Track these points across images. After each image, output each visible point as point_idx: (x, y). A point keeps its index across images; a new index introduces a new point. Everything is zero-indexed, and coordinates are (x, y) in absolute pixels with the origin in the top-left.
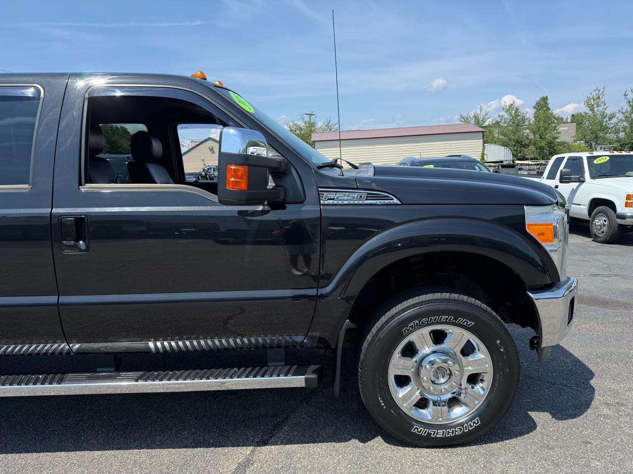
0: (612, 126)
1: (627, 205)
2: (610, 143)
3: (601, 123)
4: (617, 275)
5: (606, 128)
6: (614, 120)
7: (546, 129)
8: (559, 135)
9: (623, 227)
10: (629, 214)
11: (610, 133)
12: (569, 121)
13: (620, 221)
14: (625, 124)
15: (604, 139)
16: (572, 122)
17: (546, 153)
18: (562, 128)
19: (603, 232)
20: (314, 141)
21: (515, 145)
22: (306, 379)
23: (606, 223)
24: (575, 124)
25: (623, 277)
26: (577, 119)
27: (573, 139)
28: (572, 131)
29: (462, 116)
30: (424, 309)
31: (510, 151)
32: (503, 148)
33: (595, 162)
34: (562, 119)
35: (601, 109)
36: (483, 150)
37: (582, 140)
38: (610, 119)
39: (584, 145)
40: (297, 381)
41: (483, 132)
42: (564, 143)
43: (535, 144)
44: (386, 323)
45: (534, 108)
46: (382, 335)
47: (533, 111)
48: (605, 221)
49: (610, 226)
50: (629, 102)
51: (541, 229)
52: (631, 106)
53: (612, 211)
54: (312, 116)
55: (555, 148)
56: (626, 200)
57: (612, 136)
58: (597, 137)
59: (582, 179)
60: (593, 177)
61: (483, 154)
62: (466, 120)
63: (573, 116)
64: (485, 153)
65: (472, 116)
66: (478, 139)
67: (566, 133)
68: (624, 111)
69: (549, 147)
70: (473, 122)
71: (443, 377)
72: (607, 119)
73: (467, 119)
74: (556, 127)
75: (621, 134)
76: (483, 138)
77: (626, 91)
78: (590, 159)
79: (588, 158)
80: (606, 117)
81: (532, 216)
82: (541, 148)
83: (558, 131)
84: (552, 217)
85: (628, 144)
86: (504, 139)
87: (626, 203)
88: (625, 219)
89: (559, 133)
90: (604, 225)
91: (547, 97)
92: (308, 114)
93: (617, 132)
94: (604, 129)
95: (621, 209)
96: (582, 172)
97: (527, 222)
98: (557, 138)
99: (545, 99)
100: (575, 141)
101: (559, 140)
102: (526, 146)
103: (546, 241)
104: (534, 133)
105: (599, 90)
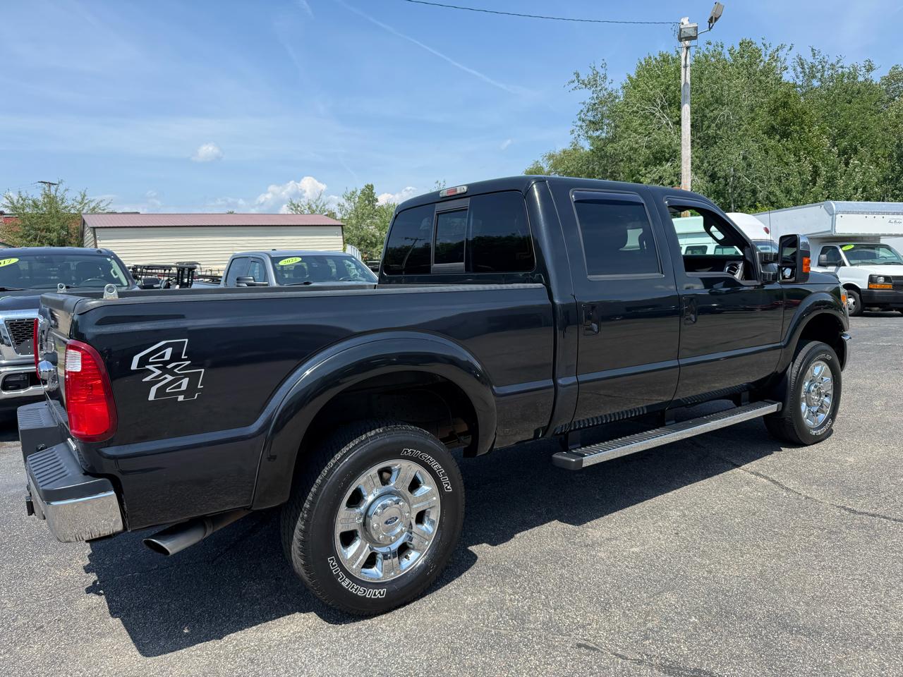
20: (94, 228)
41: (342, 226)
54: (52, 186)
66: (337, 235)
91: (372, 186)
92: (45, 183)
99: (370, 188)
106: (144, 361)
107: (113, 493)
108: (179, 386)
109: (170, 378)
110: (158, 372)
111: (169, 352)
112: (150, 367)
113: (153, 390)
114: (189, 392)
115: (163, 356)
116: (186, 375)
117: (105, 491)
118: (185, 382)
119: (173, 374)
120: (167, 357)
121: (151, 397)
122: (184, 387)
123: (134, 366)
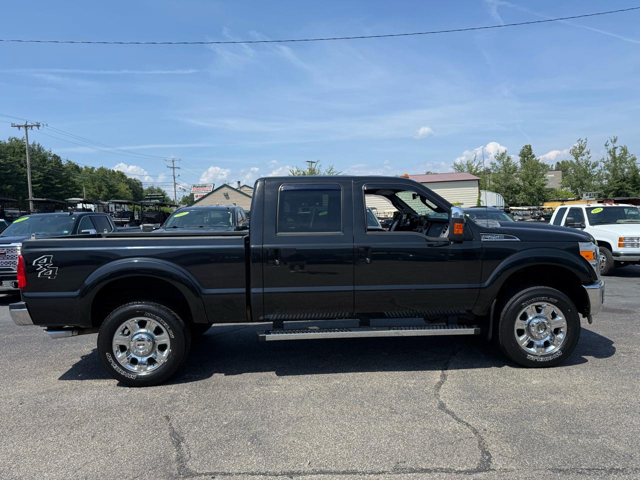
0: (595, 174)
1: (620, 245)
2: (595, 190)
3: (585, 171)
4: (618, 296)
5: (590, 175)
6: (596, 169)
7: (534, 177)
8: (547, 182)
9: (617, 263)
10: (622, 253)
11: (594, 180)
12: (554, 168)
13: (615, 258)
14: (608, 172)
15: (589, 186)
16: (557, 169)
17: (536, 199)
18: (549, 176)
19: (602, 267)
21: (506, 191)
22: (475, 330)
23: (605, 260)
24: (561, 172)
25: (622, 296)
26: (562, 167)
27: (560, 185)
28: (558, 178)
29: (455, 164)
30: (528, 296)
31: (502, 197)
32: (495, 194)
33: (592, 212)
34: (548, 166)
35: (585, 158)
36: (479, 196)
37: (569, 186)
38: (593, 167)
39: (570, 192)
40: (470, 331)
41: (478, 180)
42: (552, 190)
43: (525, 191)
44: (514, 301)
45: (520, 155)
46: (512, 308)
47: (519, 158)
48: (604, 258)
49: (607, 262)
50: (610, 152)
51: (588, 254)
52: (611, 156)
53: (608, 250)
54: (313, 164)
55: (544, 194)
56: (619, 241)
57: (595, 183)
58: (582, 184)
59: (583, 226)
60: (592, 224)
61: (479, 201)
62: (459, 168)
63: (558, 163)
64: (481, 199)
65: (465, 164)
66: (474, 187)
67: (553, 180)
68: (605, 160)
69: (538, 193)
70: (466, 170)
71: (542, 330)
72: (591, 167)
73: (460, 166)
74: (543, 175)
75: (604, 181)
76: (479, 185)
77: (607, 142)
78: (589, 210)
79: (587, 209)
80: (589, 165)
81: (583, 247)
82: (531, 195)
83: (546, 179)
84: (592, 248)
85: (611, 191)
86: (497, 186)
87: (619, 244)
88: (619, 256)
89: (547, 180)
90: (603, 261)
91: (530, 146)
92: (309, 162)
93: (600, 180)
94: (588, 176)
95: (615, 248)
96: (583, 220)
97: (581, 250)
98: (545, 185)
99: (528, 147)
100: (562, 187)
101: (546, 187)
102: (517, 192)
103: (590, 260)
104: (524, 180)
105: (582, 141)
106: (37, 263)
107: (26, 309)
108: (49, 273)
109: (45, 270)
110: (42, 267)
111: (46, 259)
112: (39, 265)
113: (40, 273)
114: (52, 276)
115: (43, 261)
116: (51, 269)
117: (24, 308)
118: (51, 271)
119: (47, 268)
120: (45, 262)
121: (39, 276)
122: (50, 274)
123: (34, 264)
